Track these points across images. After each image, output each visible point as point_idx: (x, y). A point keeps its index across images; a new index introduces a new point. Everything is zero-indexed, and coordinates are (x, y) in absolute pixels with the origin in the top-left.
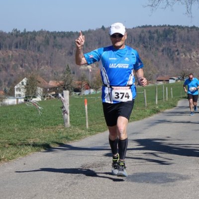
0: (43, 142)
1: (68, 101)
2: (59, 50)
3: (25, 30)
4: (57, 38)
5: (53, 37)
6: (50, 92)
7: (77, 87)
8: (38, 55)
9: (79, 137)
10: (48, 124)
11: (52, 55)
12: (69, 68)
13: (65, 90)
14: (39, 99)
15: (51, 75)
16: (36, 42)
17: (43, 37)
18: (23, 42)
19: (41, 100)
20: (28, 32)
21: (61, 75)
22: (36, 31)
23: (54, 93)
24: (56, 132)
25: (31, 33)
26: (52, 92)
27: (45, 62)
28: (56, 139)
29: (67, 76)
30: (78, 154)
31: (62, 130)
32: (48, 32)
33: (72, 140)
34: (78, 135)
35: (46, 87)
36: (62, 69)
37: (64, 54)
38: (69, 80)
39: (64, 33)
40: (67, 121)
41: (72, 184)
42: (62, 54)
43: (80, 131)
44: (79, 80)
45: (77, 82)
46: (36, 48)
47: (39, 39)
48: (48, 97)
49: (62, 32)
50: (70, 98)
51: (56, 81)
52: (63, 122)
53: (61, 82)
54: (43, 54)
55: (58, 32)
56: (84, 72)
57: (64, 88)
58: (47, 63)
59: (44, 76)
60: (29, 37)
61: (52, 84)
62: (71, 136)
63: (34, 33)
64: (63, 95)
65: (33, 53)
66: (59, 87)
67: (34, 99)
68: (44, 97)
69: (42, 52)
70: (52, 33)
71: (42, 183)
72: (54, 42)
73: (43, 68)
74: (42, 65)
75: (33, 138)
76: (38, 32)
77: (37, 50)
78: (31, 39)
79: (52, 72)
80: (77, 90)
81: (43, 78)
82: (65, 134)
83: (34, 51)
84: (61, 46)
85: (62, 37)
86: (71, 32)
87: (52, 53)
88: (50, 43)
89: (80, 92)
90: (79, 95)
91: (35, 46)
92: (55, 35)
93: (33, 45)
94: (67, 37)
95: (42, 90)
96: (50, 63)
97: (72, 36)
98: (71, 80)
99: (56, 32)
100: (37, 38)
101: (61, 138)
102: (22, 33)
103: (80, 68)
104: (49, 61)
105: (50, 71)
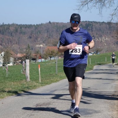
0: (14, 90)
1: (29, 66)
2: (24, 35)
3: (3, 23)
4: (22, 28)
5: (20, 28)
6: (18, 60)
7: (34, 57)
8: (11, 38)
9: (35, 87)
10: (17, 79)
11: (19, 38)
12: (29, 46)
13: (27, 59)
14: (11, 64)
15: (18, 50)
16: (10, 31)
17: (14, 27)
18: (2, 31)
19: (12, 65)
20: (5, 25)
21: (25, 50)
22: (10, 24)
23: (20, 61)
24: (21, 84)
25: (7, 25)
26: (19, 60)
27: (15, 42)
28: (22, 88)
29: (28, 51)
30: (34, 97)
31: (25, 83)
32: (17, 24)
33: (31, 89)
34: (35, 86)
35: (16, 57)
36: (25, 47)
37: (26, 38)
38: (30, 53)
39: (27, 25)
40: (28, 78)
41: (31, 115)
42: (25, 38)
43: (36, 84)
44: (35, 53)
45: (34, 54)
46: (10, 34)
47: (12, 29)
48: (17, 64)
49: (25, 25)
50: (30, 64)
51: (21, 54)
52: (26, 78)
53: (25, 54)
54: (14, 38)
55: (23, 25)
56: (38, 49)
57: (26, 58)
58: (16, 43)
59: (14, 51)
60: (6, 27)
61: (19, 55)
62: (30, 87)
63: (9, 25)
64: (25, 62)
65: (8, 37)
66: (23, 57)
67: (8, 65)
68: (14, 63)
69: (13, 36)
70: (20, 25)
71: (13, 115)
72: (20, 31)
73: (14, 46)
74: (13, 44)
75: (7, 88)
76: (11, 24)
77: (10, 35)
78: (7, 29)
79: (19, 48)
80: (34, 59)
81: (14, 52)
82: (27, 85)
83: (8, 36)
84: (25, 33)
85: (26, 27)
86: (31, 25)
87: (20, 37)
88: (18, 31)
89: (36, 60)
90: (35, 62)
91: (9, 33)
92: (21, 26)
93: (8, 32)
94: (28, 28)
95: (13, 59)
96: (18, 43)
97: (31, 27)
98: (31, 53)
99: (21, 25)
100: (10, 28)
101: (25, 88)
102: (1, 25)
103: (36, 46)
104: (18, 42)
105: (18, 48)
